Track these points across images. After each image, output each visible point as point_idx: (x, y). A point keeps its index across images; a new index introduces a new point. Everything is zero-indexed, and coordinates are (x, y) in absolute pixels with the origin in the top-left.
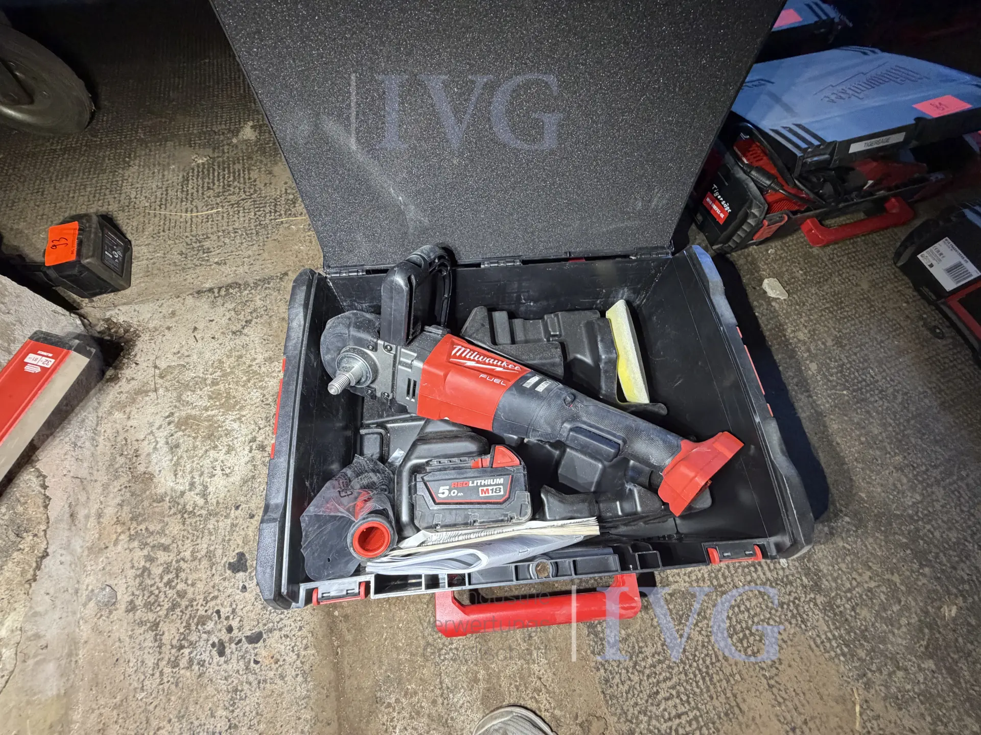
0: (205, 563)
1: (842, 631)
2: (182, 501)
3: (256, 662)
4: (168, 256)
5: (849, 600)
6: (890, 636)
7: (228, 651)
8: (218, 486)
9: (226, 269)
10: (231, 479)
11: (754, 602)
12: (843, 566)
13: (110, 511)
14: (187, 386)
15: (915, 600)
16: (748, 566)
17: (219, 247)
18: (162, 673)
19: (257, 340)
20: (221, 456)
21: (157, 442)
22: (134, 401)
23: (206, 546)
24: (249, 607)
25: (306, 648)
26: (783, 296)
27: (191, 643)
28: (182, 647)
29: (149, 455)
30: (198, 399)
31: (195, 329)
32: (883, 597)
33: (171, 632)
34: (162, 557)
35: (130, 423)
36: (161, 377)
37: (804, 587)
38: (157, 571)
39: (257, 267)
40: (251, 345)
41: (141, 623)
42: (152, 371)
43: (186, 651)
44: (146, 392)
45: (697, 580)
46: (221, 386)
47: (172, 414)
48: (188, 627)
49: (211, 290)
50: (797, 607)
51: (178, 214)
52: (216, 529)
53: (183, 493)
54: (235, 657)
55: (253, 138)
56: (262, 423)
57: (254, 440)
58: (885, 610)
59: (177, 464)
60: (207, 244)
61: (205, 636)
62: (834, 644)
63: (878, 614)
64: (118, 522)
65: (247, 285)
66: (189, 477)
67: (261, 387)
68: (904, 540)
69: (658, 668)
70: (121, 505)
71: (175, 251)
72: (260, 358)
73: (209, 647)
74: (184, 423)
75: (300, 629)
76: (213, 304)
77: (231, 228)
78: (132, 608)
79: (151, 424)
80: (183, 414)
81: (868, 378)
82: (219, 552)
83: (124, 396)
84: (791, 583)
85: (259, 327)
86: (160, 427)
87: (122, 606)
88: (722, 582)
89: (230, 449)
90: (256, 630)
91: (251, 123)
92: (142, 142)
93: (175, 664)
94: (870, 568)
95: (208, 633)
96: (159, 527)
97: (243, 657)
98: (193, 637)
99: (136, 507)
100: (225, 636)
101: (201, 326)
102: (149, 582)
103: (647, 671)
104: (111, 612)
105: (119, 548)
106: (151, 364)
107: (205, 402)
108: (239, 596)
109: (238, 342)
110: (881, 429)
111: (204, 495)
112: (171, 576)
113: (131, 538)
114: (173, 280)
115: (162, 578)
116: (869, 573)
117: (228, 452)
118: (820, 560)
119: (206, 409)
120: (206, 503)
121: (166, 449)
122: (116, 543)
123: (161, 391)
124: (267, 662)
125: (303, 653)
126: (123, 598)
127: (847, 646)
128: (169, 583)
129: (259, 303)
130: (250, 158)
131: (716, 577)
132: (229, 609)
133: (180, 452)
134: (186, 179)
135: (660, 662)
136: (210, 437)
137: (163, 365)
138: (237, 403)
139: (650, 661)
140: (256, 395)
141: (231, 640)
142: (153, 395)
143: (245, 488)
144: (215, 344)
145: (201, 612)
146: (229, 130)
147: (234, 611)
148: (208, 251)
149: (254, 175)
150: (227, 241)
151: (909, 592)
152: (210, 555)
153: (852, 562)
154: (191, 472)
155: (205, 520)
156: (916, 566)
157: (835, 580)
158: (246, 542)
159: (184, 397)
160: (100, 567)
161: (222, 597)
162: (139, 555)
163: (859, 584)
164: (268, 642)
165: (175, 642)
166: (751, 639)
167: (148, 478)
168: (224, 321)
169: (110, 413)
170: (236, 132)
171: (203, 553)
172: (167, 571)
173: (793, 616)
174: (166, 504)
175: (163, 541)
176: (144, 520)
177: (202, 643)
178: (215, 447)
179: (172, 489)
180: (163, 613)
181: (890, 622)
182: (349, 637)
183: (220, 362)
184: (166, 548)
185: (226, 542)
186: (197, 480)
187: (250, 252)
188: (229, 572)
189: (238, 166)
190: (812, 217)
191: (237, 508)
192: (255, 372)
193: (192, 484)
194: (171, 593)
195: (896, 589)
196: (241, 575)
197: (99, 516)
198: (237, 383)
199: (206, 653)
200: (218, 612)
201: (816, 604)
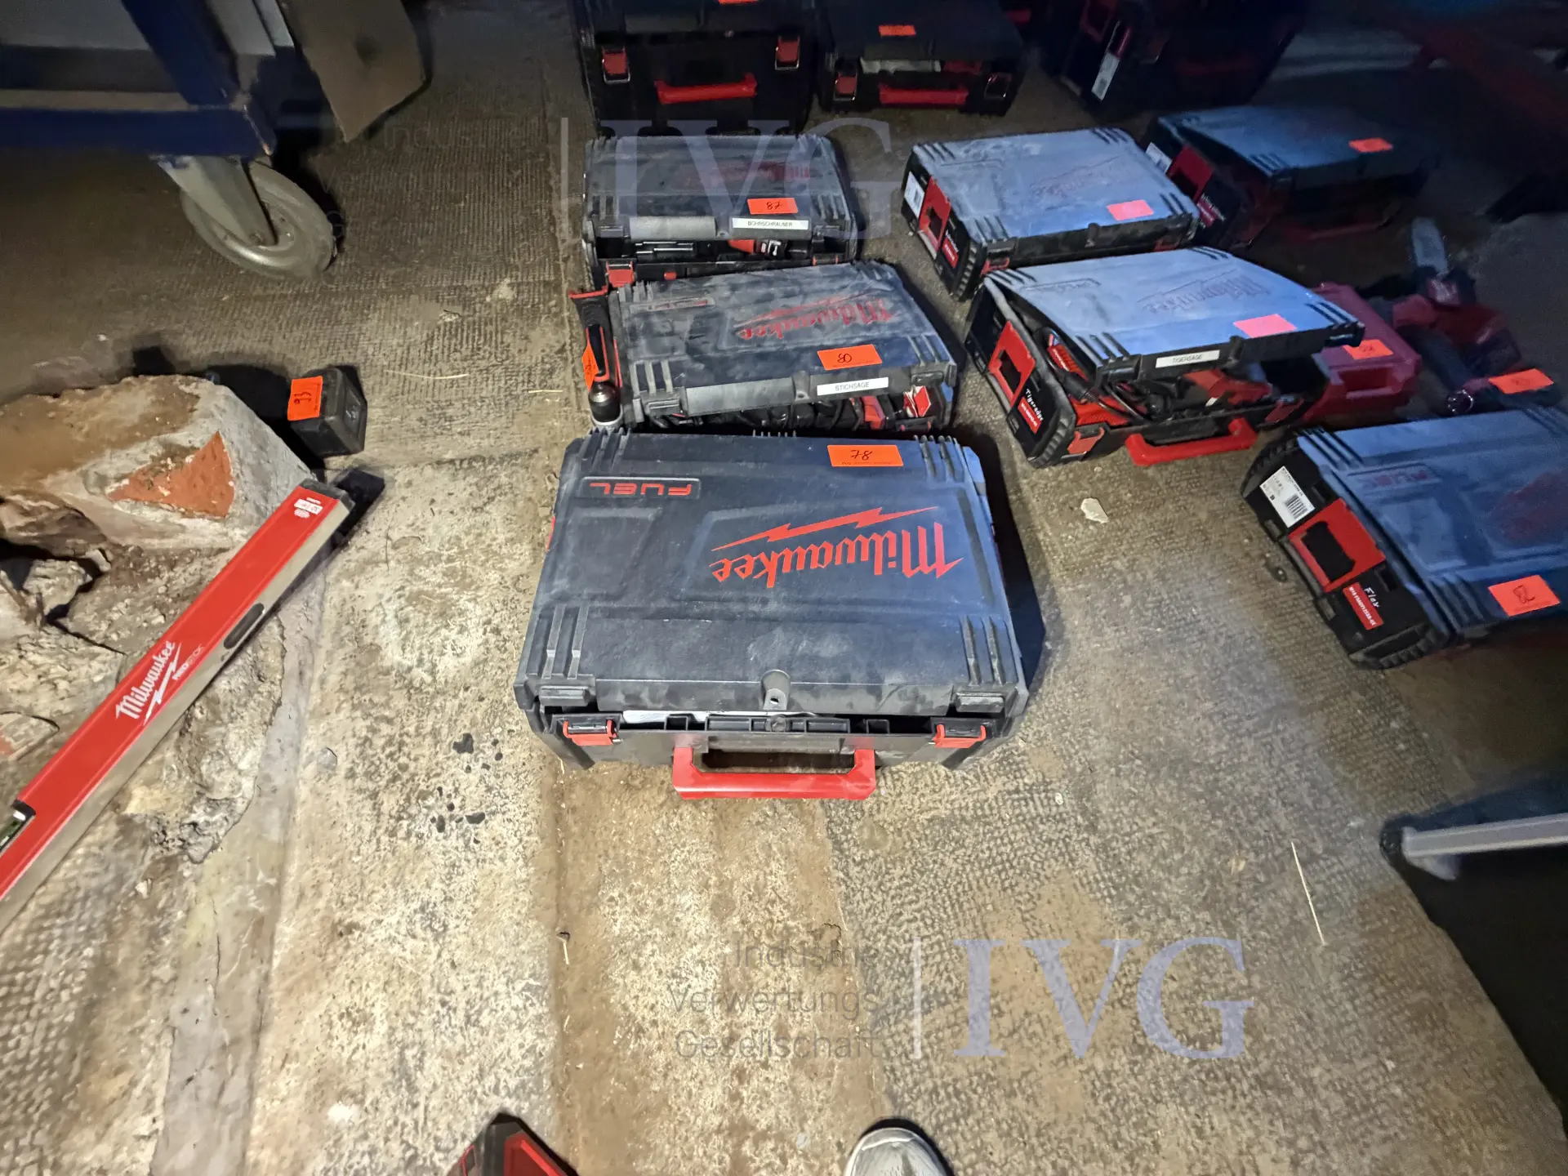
0: (429, 740)
1: (1113, 875)
2: (408, 676)
3: (476, 842)
4: (406, 421)
5: (1127, 843)
6: (1166, 884)
7: (447, 828)
8: (448, 665)
9: (470, 441)
10: (462, 660)
11: (1020, 835)
12: (1126, 810)
13: (333, 679)
14: (419, 561)
15: (1201, 851)
16: (1018, 800)
17: (463, 416)
18: (378, 841)
19: (499, 520)
20: (453, 635)
21: (385, 615)
22: (362, 570)
23: (430, 723)
24: (472, 788)
25: (529, 834)
26: (1103, 520)
27: (410, 816)
28: (400, 818)
29: (377, 627)
30: (432, 576)
31: (433, 501)
32: (1164, 844)
33: (389, 803)
34: (385, 729)
35: (358, 592)
36: (395, 547)
37: (1078, 825)
38: (379, 742)
39: (504, 441)
40: (492, 524)
41: (360, 791)
42: (383, 541)
43: (405, 823)
44: (377, 563)
45: (960, 808)
46: (457, 564)
47: (402, 588)
48: (408, 800)
49: (452, 462)
50: (1067, 845)
51: (419, 376)
52: (443, 707)
53: (410, 669)
54: (454, 834)
55: (510, 297)
56: (498, 606)
57: (489, 622)
58: (1165, 858)
59: (406, 638)
60: (450, 411)
61: (425, 811)
62: (1102, 885)
63: (1155, 861)
64: (341, 689)
65: (492, 459)
66: (417, 653)
67: (501, 569)
68: (1200, 790)
69: (904, 891)
70: (345, 674)
71: (414, 417)
72: (501, 538)
73: (429, 822)
74: (415, 599)
75: (525, 815)
76: (454, 477)
77: (477, 397)
78: (351, 775)
79: (381, 596)
80: (415, 589)
81: (1189, 618)
82: (445, 731)
83: (353, 565)
84: (1064, 821)
85: (503, 505)
86: (389, 600)
87: (342, 773)
88: (987, 812)
89: (463, 629)
90: (478, 811)
91: (507, 281)
92: (383, 294)
93: (392, 833)
94: (1155, 814)
95: (428, 807)
96: (383, 699)
97: (463, 835)
98: (413, 810)
99: (361, 676)
100: (446, 814)
101: (439, 498)
102: (370, 752)
103: (892, 892)
104: (330, 777)
105: (341, 716)
106: (382, 533)
107: (438, 579)
108: (463, 776)
109: (478, 518)
110: (1193, 672)
111: (432, 672)
112: (393, 749)
113: (354, 707)
114: (410, 448)
115: (383, 749)
116: (1153, 819)
117: (460, 632)
118: (1100, 800)
119: (440, 586)
120: (435, 680)
121: (394, 622)
122: (338, 710)
123: (392, 564)
124: (487, 843)
125: (525, 838)
126: (343, 765)
127: (1115, 888)
128: (391, 755)
129: (504, 479)
130: (504, 319)
131: (982, 808)
132: (451, 787)
133: (410, 626)
134: (431, 339)
135: (907, 884)
136: (442, 614)
137: (395, 535)
138: (472, 583)
139: (896, 883)
140: (494, 577)
141: (452, 818)
142: (384, 566)
143: (476, 670)
144: (451, 519)
145: (423, 787)
146: (483, 286)
147: (456, 790)
148: (451, 419)
149: (508, 339)
150: (472, 409)
151: (1195, 842)
152: (435, 733)
153: (1136, 806)
154: (420, 648)
155: (433, 698)
156: (1208, 817)
157: (1114, 822)
158: (473, 723)
159: (417, 571)
160: (322, 731)
161: (445, 776)
162: (362, 726)
163: (1140, 829)
164: (491, 823)
165: (394, 813)
166: (1011, 872)
167: (374, 650)
168: (465, 495)
169: (338, 581)
170: (491, 289)
171: (428, 729)
172: (390, 743)
173: (1061, 854)
174: (392, 677)
175: (387, 713)
176: (368, 691)
177: (421, 817)
178: (447, 626)
179: (399, 664)
180: (383, 783)
181: (1168, 869)
182: (575, 829)
183: (458, 539)
184: (389, 721)
185: (452, 722)
186: (426, 656)
187: (497, 424)
188: (453, 752)
189: (490, 328)
190: (1135, 432)
191: (466, 689)
192: (495, 553)
193: (420, 661)
194: (392, 765)
195: (1182, 838)
196: (466, 756)
197: (323, 682)
198: (475, 562)
199: (424, 827)
200: (440, 789)
201: (1088, 844)
